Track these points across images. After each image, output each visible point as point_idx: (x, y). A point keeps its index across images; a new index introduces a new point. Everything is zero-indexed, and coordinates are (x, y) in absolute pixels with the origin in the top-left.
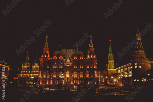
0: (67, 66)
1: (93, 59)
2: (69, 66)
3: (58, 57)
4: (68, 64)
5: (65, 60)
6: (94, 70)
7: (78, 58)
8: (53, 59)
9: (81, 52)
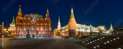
0: (32, 23)
1: (49, 20)
2: (33, 23)
3: (27, 18)
4: (33, 22)
5: (31, 20)
6: (49, 26)
7: (40, 19)
8: (23, 19)
9: (41, 16)
